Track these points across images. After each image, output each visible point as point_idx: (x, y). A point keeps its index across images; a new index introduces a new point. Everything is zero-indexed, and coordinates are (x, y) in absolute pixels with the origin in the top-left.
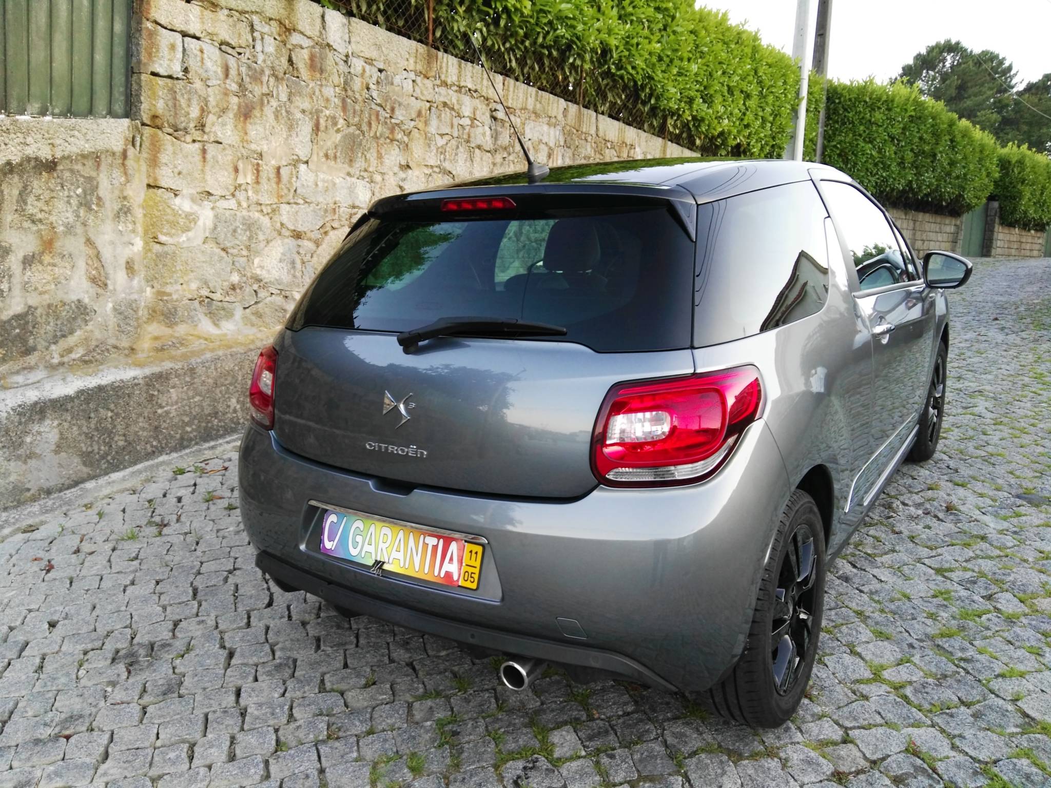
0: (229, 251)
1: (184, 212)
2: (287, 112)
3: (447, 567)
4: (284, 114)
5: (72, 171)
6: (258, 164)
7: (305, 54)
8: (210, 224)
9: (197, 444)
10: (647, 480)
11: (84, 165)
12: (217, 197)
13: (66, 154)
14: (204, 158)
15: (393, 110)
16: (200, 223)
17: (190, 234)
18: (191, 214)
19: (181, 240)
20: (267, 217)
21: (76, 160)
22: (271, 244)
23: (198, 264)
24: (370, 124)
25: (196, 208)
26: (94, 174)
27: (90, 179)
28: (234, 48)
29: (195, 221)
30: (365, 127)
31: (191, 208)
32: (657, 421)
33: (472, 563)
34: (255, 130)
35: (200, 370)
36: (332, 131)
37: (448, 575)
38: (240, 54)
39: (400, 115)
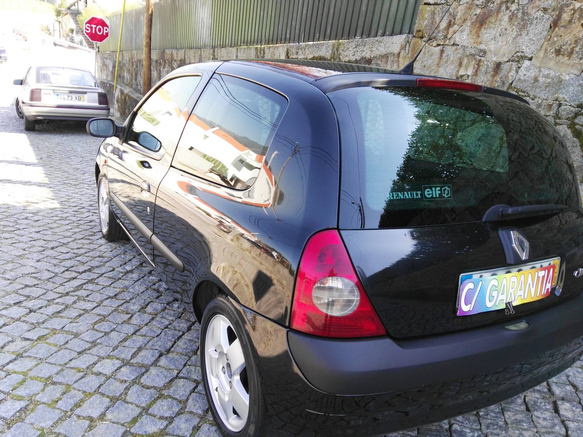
11: (382, 61)
13: (375, 55)
21: (379, 58)
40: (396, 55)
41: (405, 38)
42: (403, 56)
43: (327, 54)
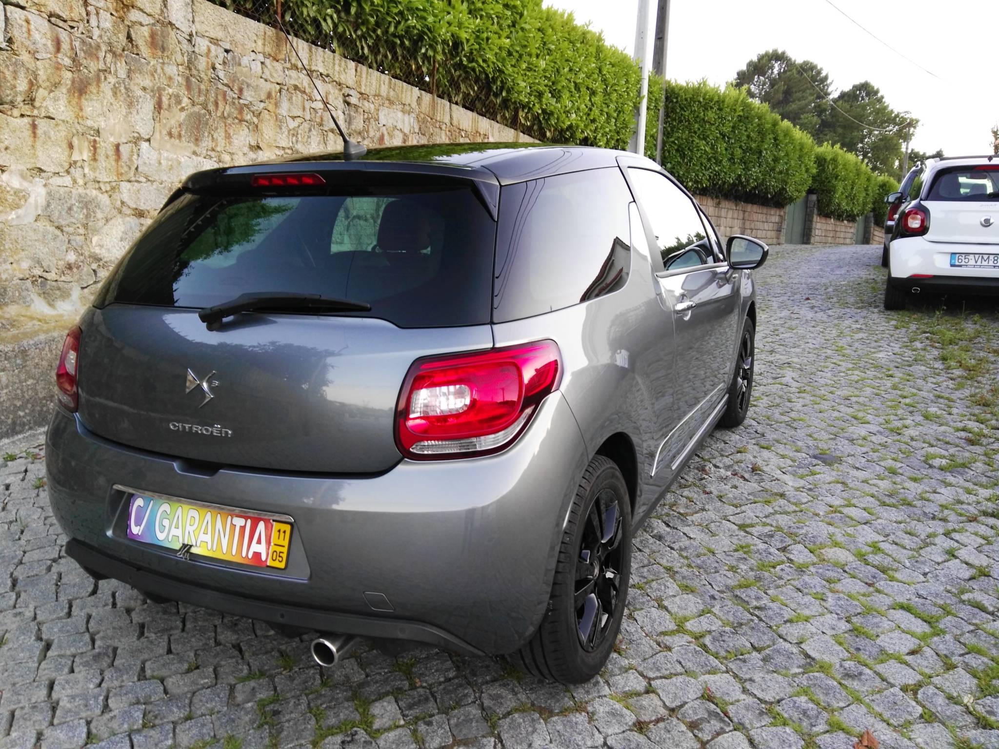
0: (65, 229)
1: (12, 188)
2: (126, 88)
3: (255, 548)
4: (123, 91)
6: (95, 141)
7: (145, 31)
8: (42, 201)
9: (31, 428)
10: (453, 451)
12: (50, 174)
14: (34, 133)
15: (241, 90)
16: (31, 200)
17: (20, 211)
18: (21, 191)
19: (10, 218)
20: (106, 194)
22: (110, 223)
23: (30, 243)
24: (216, 104)
25: (26, 184)
28: (65, 21)
29: (25, 198)
30: (211, 107)
31: (21, 185)
32: (459, 394)
33: (281, 542)
34: (91, 106)
35: (32, 352)
36: (175, 109)
37: (257, 555)
38: (72, 27)
39: (249, 96)
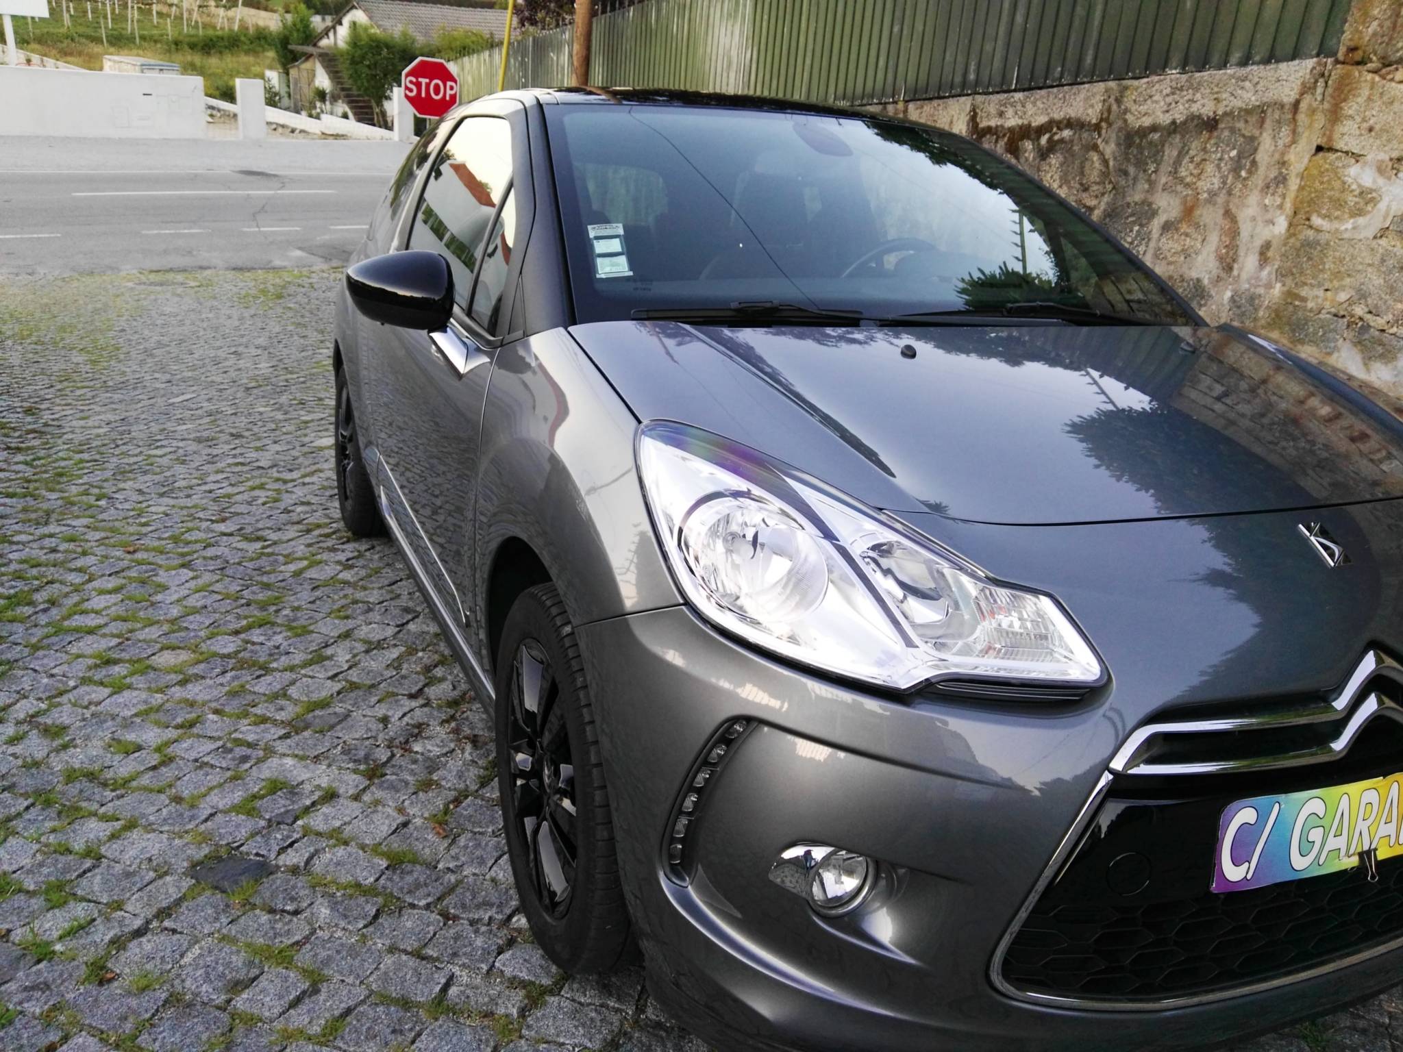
1: (1359, 186)
5: (1233, 130)
11: (1246, 121)
13: (1228, 109)
17: (1361, 221)
18: (1371, 191)
19: (1343, 228)
21: (1239, 116)
23: (1360, 267)
26: (1256, 133)
27: (1252, 139)
31: (1374, 181)
40: (1287, 107)
41: (1314, 68)
42: (1308, 109)
43: (1090, 111)
